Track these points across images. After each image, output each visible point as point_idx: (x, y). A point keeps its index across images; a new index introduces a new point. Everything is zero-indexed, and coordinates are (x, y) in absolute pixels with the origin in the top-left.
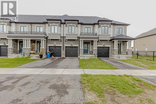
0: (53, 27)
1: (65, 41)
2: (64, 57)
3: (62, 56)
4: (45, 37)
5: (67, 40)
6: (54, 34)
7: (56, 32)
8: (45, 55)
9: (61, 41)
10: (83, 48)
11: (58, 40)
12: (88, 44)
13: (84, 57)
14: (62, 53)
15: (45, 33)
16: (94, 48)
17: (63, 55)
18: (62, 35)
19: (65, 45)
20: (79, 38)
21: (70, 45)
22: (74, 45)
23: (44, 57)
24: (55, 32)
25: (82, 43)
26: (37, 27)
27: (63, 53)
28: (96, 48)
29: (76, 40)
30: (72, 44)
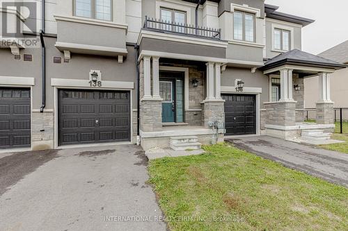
1: (57, 61)
5: (67, 55)
9: (28, 58)
10: (157, 96)
14: (35, 126)
19: (56, 82)
20: (136, 47)
21: (84, 83)
22: (107, 84)
25: (151, 74)
27: (43, 124)
28: (219, 98)
29: (120, 60)
30: (99, 79)
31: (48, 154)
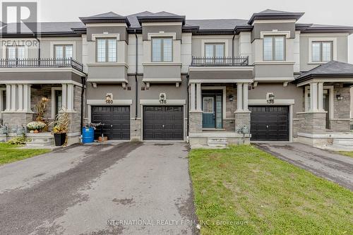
0: (102, 44)
1: (143, 89)
2: (140, 138)
3: (132, 138)
4: (74, 77)
5: (148, 85)
6: (108, 66)
7: (112, 58)
8: (78, 133)
9: (129, 89)
10: (199, 109)
11: (119, 84)
12: (215, 96)
13: (203, 141)
14: (132, 128)
15: (76, 65)
16: (239, 110)
17: (136, 135)
18: (132, 70)
19: (143, 102)
20: (187, 76)
21: (156, 102)
22: (170, 102)
24: (110, 60)
25: (195, 94)
26: (57, 48)
27: (136, 126)
28: (246, 110)
29: (177, 85)
30: (165, 99)
31: (139, 144)
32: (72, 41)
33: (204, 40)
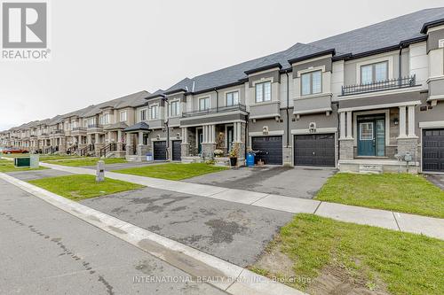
0: (260, 88)
1: (294, 120)
2: (292, 164)
3: (284, 163)
4: (241, 116)
5: (298, 117)
6: (264, 104)
7: (268, 98)
8: (243, 158)
9: (282, 121)
11: (274, 118)
12: (374, 121)
14: (284, 155)
15: (241, 107)
16: (402, 135)
17: (288, 159)
18: (284, 105)
19: (294, 132)
21: (306, 131)
22: (319, 131)
23: (240, 163)
24: (266, 99)
27: (288, 154)
29: (328, 114)
30: (315, 128)
31: (290, 168)
32: (238, 88)
33: (359, 63)
